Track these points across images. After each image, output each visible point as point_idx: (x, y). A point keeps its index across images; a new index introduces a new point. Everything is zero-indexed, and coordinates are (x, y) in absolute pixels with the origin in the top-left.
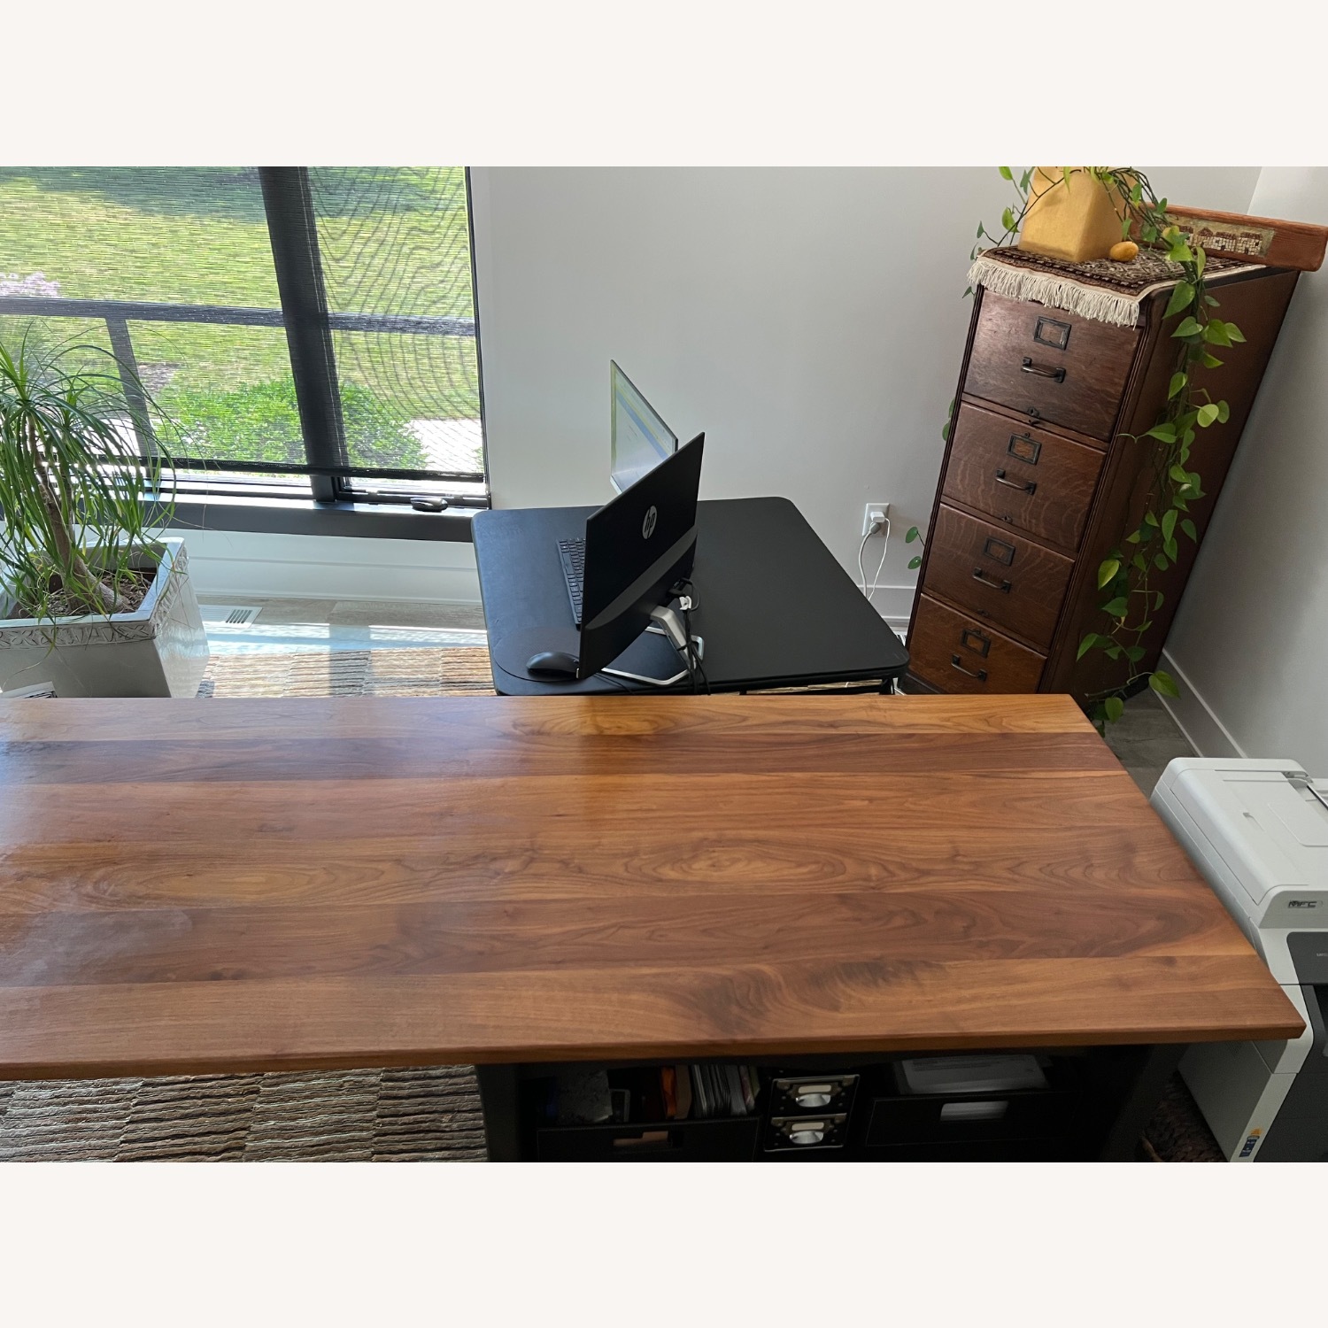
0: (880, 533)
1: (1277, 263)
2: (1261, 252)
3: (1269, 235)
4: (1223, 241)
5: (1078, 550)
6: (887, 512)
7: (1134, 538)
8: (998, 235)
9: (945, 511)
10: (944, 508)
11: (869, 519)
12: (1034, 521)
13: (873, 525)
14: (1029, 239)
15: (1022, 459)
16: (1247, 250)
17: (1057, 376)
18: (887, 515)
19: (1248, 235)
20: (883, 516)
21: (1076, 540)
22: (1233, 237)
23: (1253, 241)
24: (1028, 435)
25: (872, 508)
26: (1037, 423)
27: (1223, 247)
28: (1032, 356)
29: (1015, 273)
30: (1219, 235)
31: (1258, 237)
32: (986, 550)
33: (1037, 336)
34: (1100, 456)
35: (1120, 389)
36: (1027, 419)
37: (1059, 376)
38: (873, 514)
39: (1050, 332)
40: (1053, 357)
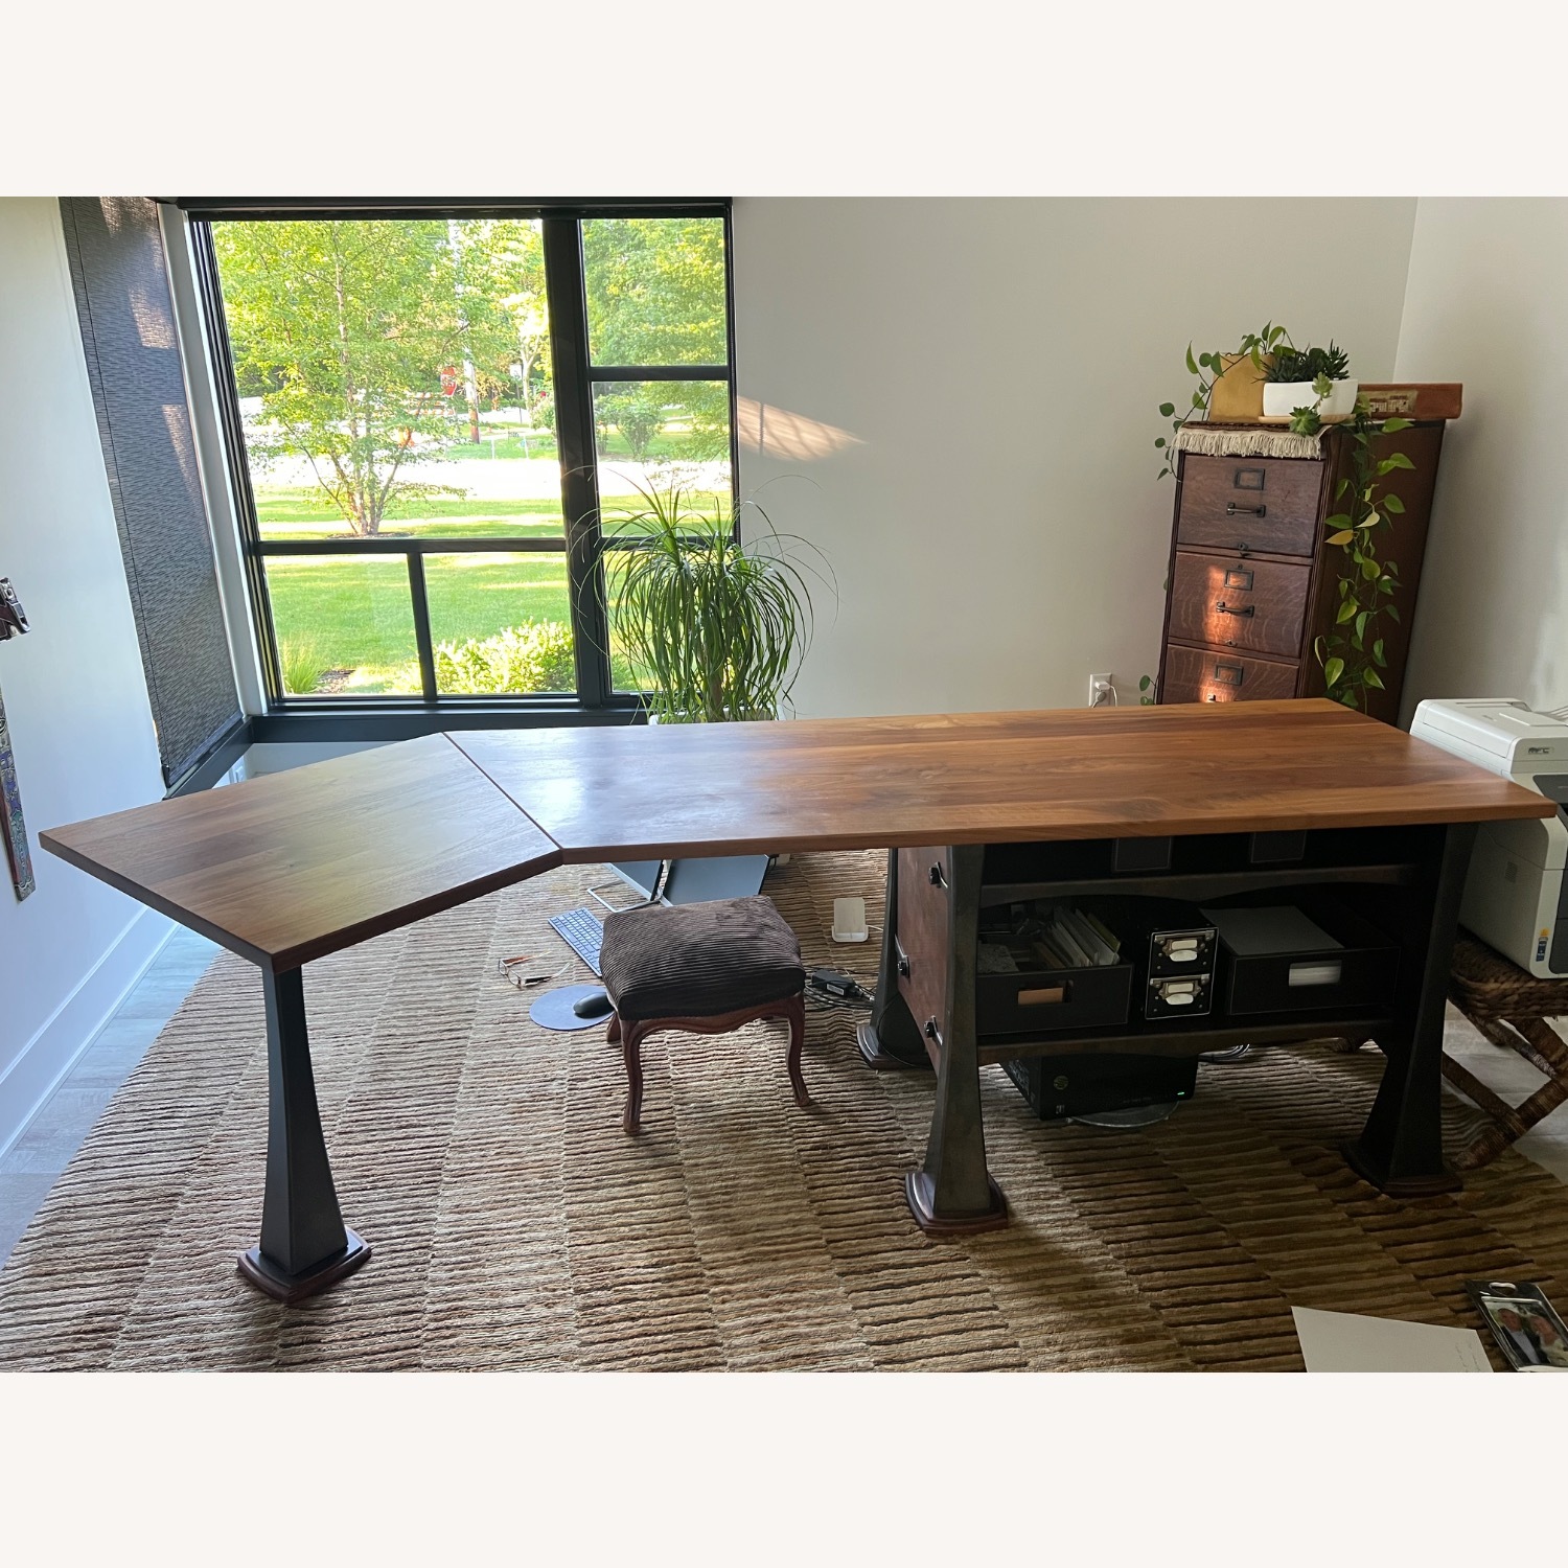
0: (1105, 702)
1: (1425, 417)
2: (1409, 409)
3: (1413, 395)
4: (1376, 405)
6: (1111, 681)
9: (1173, 651)
10: (1172, 648)
11: (1095, 689)
12: (1256, 640)
13: (1098, 694)
14: (1217, 413)
15: (1239, 588)
16: (1397, 409)
17: (1258, 511)
18: (1110, 683)
19: (1396, 398)
20: (1105, 683)
21: (1298, 647)
22: (1384, 401)
23: (1401, 402)
24: (1240, 567)
25: (1096, 679)
26: (1247, 555)
27: (1377, 409)
28: (1235, 500)
29: (1212, 435)
30: (1372, 400)
31: (1404, 398)
32: (1216, 676)
33: (1236, 482)
34: (1307, 569)
35: (1315, 512)
36: (1237, 554)
37: (1261, 512)
38: (1097, 685)
39: (1247, 478)
40: (1253, 498)
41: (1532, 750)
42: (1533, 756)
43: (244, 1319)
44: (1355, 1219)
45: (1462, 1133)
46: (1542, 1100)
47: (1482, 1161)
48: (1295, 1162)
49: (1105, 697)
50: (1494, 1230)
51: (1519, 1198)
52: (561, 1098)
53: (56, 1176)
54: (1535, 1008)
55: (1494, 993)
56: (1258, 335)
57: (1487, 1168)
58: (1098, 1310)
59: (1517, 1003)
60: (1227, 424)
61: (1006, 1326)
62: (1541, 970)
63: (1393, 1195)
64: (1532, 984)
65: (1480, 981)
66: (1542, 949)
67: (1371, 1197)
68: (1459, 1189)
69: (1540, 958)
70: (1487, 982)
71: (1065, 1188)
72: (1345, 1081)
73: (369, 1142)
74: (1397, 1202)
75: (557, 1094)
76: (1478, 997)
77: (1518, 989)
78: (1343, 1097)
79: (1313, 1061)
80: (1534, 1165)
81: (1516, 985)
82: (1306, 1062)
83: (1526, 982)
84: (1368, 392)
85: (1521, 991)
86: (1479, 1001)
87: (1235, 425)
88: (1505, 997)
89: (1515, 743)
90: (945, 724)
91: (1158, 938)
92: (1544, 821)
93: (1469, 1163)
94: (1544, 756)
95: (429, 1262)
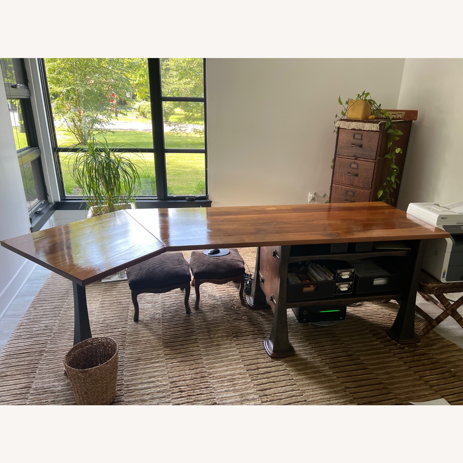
1: (407, 120)
2: (403, 117)
3: (404, 113)
4: (393, 116)
5: (371, 189)
6: (315, 194)
7: (385, 184)
8: (341, 116)
9: (334, 186)
10: (334, 185)
11: (310, 197)
12: (359, 183)
13: (311, 198)
14: (349, 117)
15: (354, 168)
16: (399, 117)
18: (315, 195)
19: (399, 114)
20: (313, 195)
21: (370, 186)
22: (395, 114)
23: (400, 115)
24: (354, 162)
25: (311, 194)
26: (357, 159)
27: (394, 117)
28: (353, 143)
29: (347, 123)
30: (392, 114)
31: (401, 114)
32: (347, 194)
33: (354, 138)
34: (374, 164)
35: (377, 147)
36: (354, 158)
37: (361, 146)
38: (311, 196)
39: (357, 136)
40: (359, 142)
41: (442, 218)
42: (443, 220)
43: (68, 388)
44: (391, 351)
45: (419, 326)
46: (442, 317)
47: (425, 334)
48: (374, 335)
49: (313, 199)
50: (429, 354)
51: (436, 344)
52: (160, 319)
53: (4, 345)
54: (442, 291)
55: (431, 287)
56: (361, 94)
57: (426, 336)
58: (322, 379)
59: (437, 290)
60: (352, 120)
61: (296, 384)
62: (443, 280)
63: (401, 344)
64: (441, 284)
65: (427, 283)
66: (444, 274)
67: (396, 345)
68: (419, 342)
69: (443, 277)
70: (429, 284)
71: (310, 344)
72: (386, 311)
73: (102, 333)
74: (402, 346)
75: (159, 318)
76: (426, 288)
77: (437, 286)
78: (386, 316)
79: (377, 306)
80: (439, 335)
81: (436, 285)
82: (375, 306)
83: (439, 284)
84: (391, 112)
85: (438, 286)
86: (426, 289)
87: (354, 120)
88: (434, 288)
89: (438, 216)
90: (274, 208)
91: (339, 271)
92: (446, 239)
93: (421, 335)
94: (446, 220)
95: (124, 370)
